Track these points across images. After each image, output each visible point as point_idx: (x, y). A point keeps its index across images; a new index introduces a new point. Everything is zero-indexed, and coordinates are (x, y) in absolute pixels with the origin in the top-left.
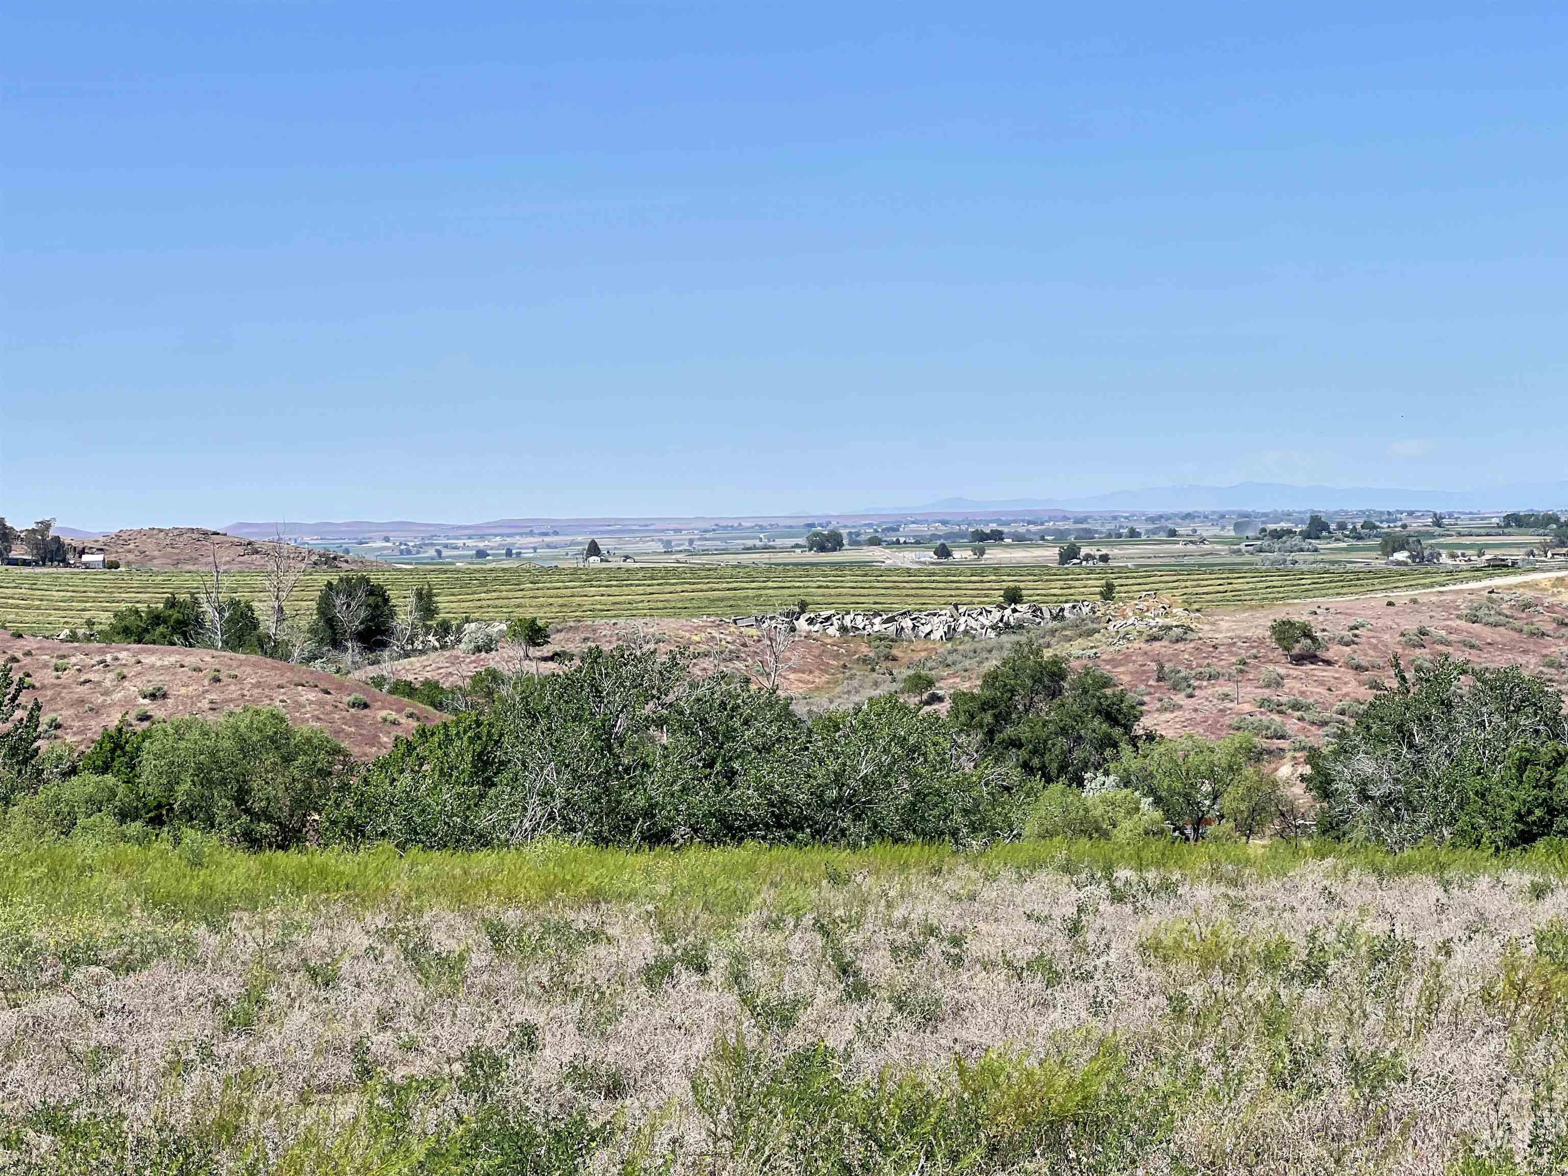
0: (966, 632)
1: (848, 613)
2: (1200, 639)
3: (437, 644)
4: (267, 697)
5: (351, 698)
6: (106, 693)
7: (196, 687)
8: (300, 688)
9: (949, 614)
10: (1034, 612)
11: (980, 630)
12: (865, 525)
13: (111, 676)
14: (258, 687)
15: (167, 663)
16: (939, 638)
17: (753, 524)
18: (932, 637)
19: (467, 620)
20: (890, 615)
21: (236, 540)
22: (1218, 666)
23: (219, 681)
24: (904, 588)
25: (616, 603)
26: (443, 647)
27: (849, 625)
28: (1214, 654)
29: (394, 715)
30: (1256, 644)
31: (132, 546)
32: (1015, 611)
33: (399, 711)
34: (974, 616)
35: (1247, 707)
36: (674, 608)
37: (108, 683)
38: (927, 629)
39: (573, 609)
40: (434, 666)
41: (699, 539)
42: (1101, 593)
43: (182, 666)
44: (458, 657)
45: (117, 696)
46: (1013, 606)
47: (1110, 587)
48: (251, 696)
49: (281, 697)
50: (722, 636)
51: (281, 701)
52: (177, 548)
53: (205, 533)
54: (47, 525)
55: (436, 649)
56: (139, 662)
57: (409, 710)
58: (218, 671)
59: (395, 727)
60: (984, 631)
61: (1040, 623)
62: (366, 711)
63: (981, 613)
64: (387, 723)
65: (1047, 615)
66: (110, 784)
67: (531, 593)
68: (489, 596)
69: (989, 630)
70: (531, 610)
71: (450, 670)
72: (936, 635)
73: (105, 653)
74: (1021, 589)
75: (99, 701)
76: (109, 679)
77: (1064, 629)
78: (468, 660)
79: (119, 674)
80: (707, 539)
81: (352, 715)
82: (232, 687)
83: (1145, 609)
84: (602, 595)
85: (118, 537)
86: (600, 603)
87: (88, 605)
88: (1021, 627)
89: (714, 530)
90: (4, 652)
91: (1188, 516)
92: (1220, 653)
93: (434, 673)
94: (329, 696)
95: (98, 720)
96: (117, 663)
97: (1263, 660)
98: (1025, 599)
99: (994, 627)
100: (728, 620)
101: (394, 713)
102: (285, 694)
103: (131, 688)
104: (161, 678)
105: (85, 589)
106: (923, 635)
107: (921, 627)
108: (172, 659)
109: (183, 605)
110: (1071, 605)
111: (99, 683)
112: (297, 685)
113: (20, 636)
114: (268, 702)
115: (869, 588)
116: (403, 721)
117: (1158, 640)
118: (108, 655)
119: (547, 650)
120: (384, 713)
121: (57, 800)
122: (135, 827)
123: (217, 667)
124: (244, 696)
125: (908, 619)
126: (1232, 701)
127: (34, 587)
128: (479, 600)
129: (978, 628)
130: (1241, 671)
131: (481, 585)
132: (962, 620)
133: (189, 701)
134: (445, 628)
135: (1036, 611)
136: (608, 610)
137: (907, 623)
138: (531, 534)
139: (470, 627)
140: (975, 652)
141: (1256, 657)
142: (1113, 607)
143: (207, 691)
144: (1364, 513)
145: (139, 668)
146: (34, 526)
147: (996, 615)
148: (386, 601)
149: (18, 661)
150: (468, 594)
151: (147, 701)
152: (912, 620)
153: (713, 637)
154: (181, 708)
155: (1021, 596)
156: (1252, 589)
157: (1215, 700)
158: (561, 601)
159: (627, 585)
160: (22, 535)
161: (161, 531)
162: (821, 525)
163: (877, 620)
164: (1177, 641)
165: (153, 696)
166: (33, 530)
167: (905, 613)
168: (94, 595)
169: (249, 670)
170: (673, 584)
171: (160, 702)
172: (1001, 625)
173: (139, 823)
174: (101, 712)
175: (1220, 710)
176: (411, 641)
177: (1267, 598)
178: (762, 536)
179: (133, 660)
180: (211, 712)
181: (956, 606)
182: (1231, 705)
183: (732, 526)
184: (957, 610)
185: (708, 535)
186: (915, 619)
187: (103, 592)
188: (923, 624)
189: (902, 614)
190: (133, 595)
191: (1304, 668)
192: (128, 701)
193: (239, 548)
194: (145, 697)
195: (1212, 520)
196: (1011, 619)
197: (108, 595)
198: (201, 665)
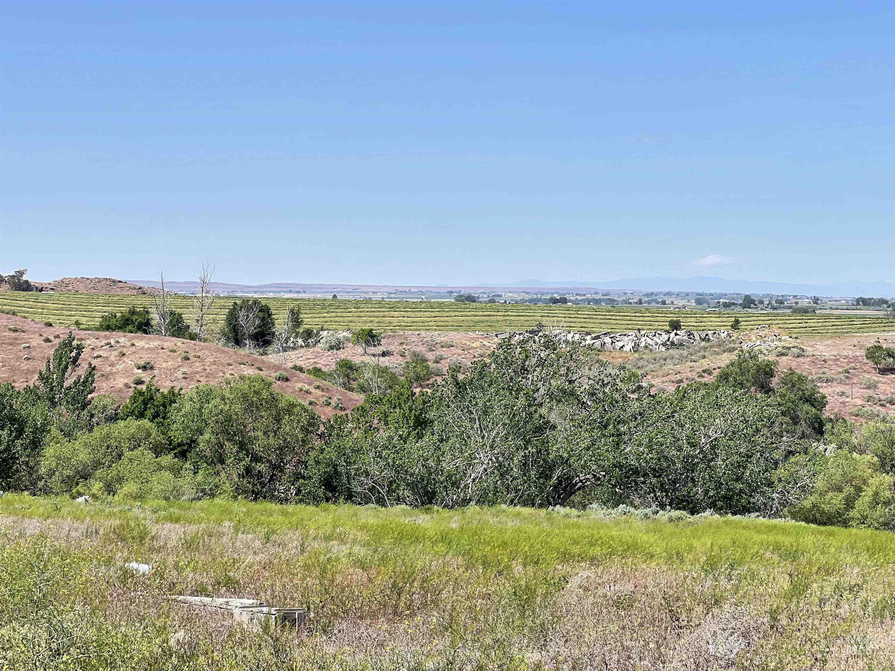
0: (646, 347)
1: (569, 332)
2: (813, 355)
3: (303, 344)
4: (221, 371)
5: (277, 374)
6: (112, 365)
7: (172, 363)
8: (242, 366)
9: (634, 335)
10: (689, 335)
11: (655, 346)
12: (482, 293)
13: (116, 353)
14: (215, 364)
15: (152, 346)
16: (629, 350)
17: (417, 290)
18: (624, 349)
19: (322, 329)
20: (596, 335)
21: (133, 286)
22: (829, 374)
23: (188, 359)
24: (596, 318)
25: (414, 322)
26: (307, 346)
27: (571, 340)
28: (825, 366)
29: (306, 387)
30: (852, 360)
31: (71, 288)
32: (676, 334)
33: (310, 384)
34: (650, 337)
35: (859, 402)
36: (453, 326)
37: (112, 358)
38: (621, 344)
39: (386, 325)
40: (304, 357)
41: (387, 298)
42: (732, 326)
43: (163, 348)
44: (319, 353)
45: (120, 367)
46: (675, 331)
47: (737, 322)
48: (211, 370)
49: (230, 372)
50: (489, 344)
51: (230, 374)
52: (98, 289)
53: (114, 281)
54: (21, 273)
55: (303, 347)
56: (133, 345)
57: (317, 383)
58: (187, 353)
59: (309, 395)
60: (657, 347)
61: (693, 343)
62: (288, 383)
63: (655, 335)
64: (303, 392)
65: (697, 338)
66: (147, 426)
67: (357, 314)
68: (330, 315)
69: (661, 346)
70: (359, 324)
71: (316, 360)
72: (627, 348)
73: (109, 338)
74: (680, 322)
75: (108, 370)
76: (113, 356)
77: (711, 347)
78: (326, 354)
79: (121, 352)
80: (391, 298)
81: (279, 385)
82: (197, 364)
83: (764, 336)
84: (404, 317)
85: (63, 282)
86: (403, 321)
87: (73, 313)
88: (681, 345)
89: (395, 293)
90: (41, 335)
91: (668, 294)
92: (830, 365)
93: (306, 362)
94: (262, 372)
95: (108, 382)
96: (118, 345)
97: (860, 371)
98: (682, 327)
99: (664, 344)
100: (491, 335)
101: (306, 385)
102: (232, 369)
103: (129, 362)
104: (149, 355)
105: (70, 303)
106: (618, 348)
107: (617, 343)
108: (156, 344)
109: (139, 314)
110: (713, 332)
111: (107, 358)
112: (240, 364)
113: (51, 325)
114: (222, 375)
115: (574, 318)
116: (313, 390)
117: (785, 355)
118: (112, 339)
119: (379, 349)
120: (300, 385)
121: (108, 436)
122: (167, 459)
123: (186, 350)
124: (205, 370)
125: (608, 338)
126: (848, 397)
127: (37, 301)
128: (324, 317)
129: (654, 344)
130: (847, 377)
131: (323, 309)
132: (643, 339)
133: (169, 372)
134: (309, 334)
135: (690, 334)
136: (410, 326)
137: (608, 340)
138: (290, 292)
139: (324, 333)
140: (655, 360)
141: (855, 369)
142: (742, 334)
143: (181, 366)
144: (768, 295)
145: (134, 348)
146: (14, 274)
147: (665, 337)
148: (270, 315)
149: (50, 341)
150: (316, 314)
151: (140, 371)
152: (611, 338)
153: (484, 345)
154: (163, 376)
155: (680, 326)
156: (823, 326)
157: (836, 397)
158: (377, 320)
159: (418, 311)
160: (6, 279)
161: (88, 279)
162: (456, 292)
163: (588, 337)
164: (798, 356)
165: (144, 368)
166: (13, 276)
167: (606, 334)
168: (76, 307)
169: (207, 352)
170: (447, 312)
171: (149, 372)
172: (668, 343)
173: (170, 457)
174: (109, 377)
175: (841, 403)
176: (287, 340)
177: (837, 332)
178: (423, 297)
179: (129, 344)
180: (184, 380)
181: (639, 330)
182: (847, 400)
183: (405, 291)
184: (640, 332)
185: (392, 296)
186: (613, 337)
187: (81, 305)
188: (618, 341)
189: (604, 334)
190: (101, 308)
191: (888, 376)
192: (127, 372)
193: (134, 291)
194: (139, 368)
195: (681, 296)
196: (675, 339)
197: (85, 307)
198: (175, 348)
